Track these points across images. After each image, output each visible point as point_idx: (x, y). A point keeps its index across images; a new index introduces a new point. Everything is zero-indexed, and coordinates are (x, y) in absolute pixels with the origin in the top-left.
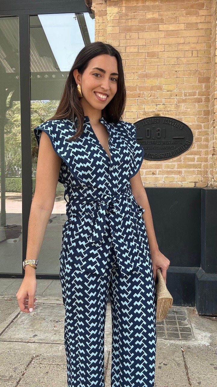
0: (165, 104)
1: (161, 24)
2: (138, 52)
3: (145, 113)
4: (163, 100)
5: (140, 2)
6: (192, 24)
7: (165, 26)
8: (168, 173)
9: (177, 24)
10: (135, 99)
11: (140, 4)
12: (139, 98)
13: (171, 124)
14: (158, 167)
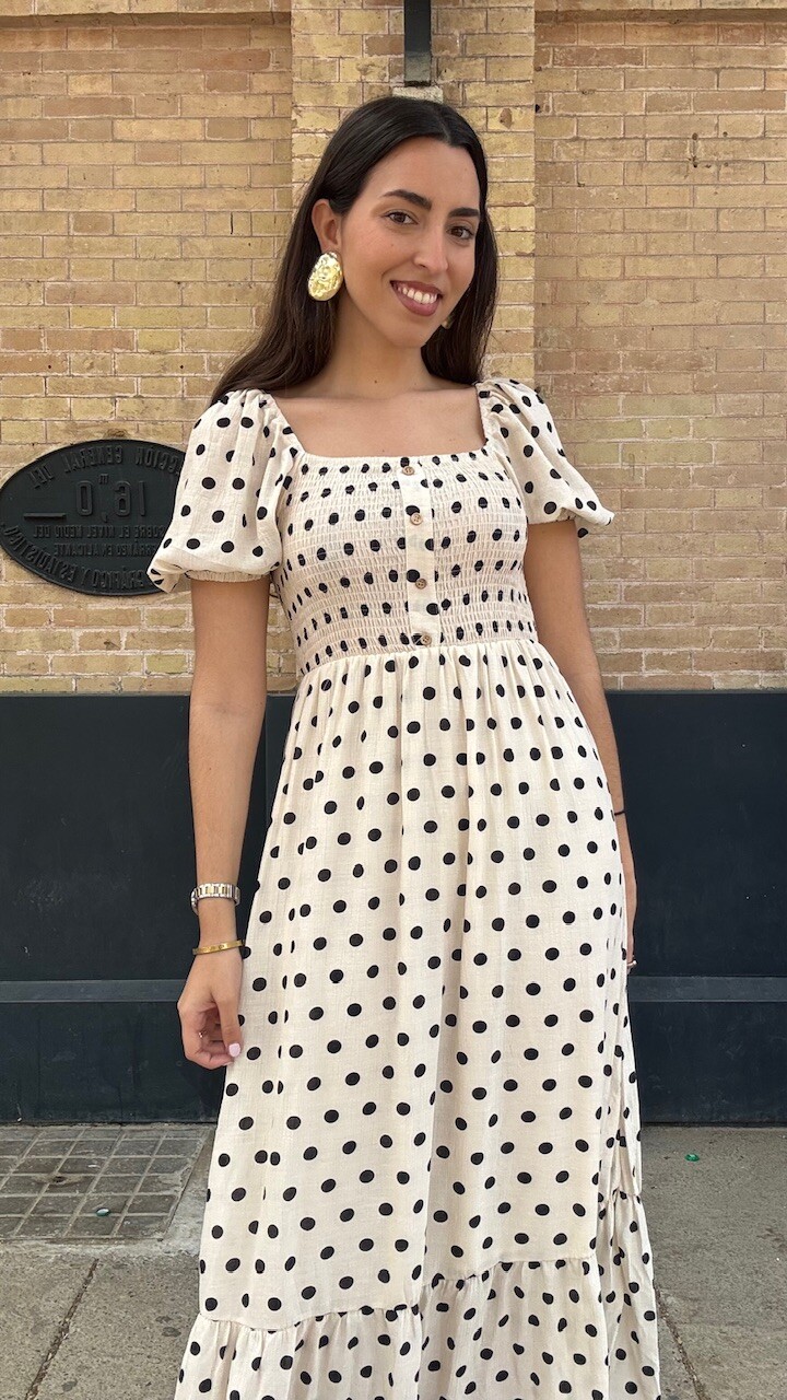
0: (145, 395)
1: (120, 116)
2: (43, 211)
3: (73, 427)
4: (138, 383)
5: (48, 38)
6: (229, 121)
7: (135, 124)
8: (162, 640)
9: (177, 119)
10: (35, 374)
11: (46, 48)
12: (48, 374)
13: (166, 468)
14: (126, 619)
